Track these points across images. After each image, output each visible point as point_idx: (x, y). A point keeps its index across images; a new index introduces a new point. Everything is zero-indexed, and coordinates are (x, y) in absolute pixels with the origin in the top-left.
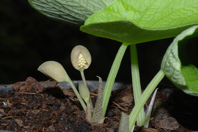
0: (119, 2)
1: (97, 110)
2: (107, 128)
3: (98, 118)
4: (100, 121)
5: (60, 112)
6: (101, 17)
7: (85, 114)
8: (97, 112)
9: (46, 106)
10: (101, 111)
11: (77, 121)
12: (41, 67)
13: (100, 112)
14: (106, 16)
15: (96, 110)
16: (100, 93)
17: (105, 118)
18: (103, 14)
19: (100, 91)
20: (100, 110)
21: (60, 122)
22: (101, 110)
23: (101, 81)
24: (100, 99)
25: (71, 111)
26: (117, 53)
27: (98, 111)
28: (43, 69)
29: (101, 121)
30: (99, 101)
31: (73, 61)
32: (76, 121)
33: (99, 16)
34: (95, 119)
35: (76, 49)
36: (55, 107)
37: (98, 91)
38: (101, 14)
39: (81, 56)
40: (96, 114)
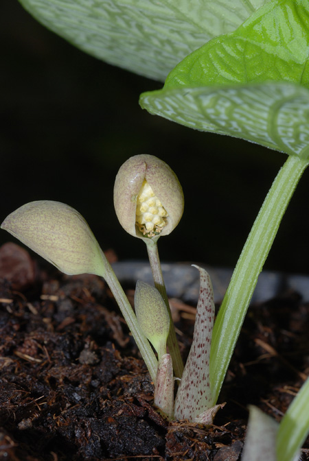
0: (285, 8)
1: (191, 380)
2: (218, 446)
3: (194, 404)
4: (202, 415)
5: (75, 371)
6: (221, 61)
7: (153, 387)
8: (192, 386)
9: (36, 346)
10: (205, 382)
11: (120, 412)
12: (12, 219)
13: (201, 387)
14: (237, 57)
15: (188, 377)
16: (202, 321)
17: (217, 407)
18: (229, 49)
19: (202, 318)
20: (201, 378)
21: (68, 405)
22: (204, 378)
23: (206, 283)
24: (200, 342)
25: (112, 373)
26: (270, 187)
27: (195, 382)
28: (19, 225)
29: (204, 416)
30: (199, 351)
31: (120, 205)
32: (117, 411)
33: (217, 55)
34: (182, 407)
35: (130, 165)
36: (62, 352)
37: (197, 316)
38: (224, 50)
39: (148, 191)
40: (188, 391)
